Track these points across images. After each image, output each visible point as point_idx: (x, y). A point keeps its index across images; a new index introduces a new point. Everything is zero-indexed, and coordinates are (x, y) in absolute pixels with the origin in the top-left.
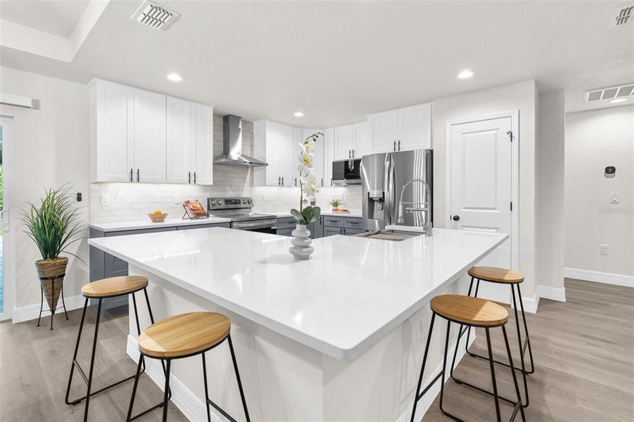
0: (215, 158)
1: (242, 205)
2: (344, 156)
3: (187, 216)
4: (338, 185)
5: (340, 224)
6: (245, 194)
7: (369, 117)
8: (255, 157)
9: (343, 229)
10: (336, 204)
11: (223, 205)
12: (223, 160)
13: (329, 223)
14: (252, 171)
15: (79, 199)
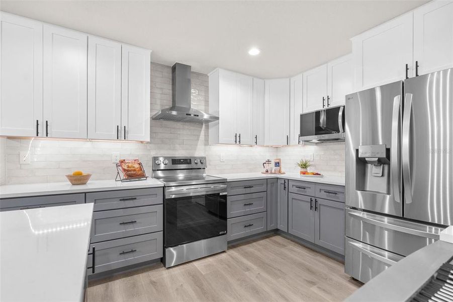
1: (193, 165)
2: (315, 105)
4: (307, 142)
5: (309, 192)
6: (199, 153)
8: (210, 112)
9: (313, 199)
10: (304, 166)
11: (170, 165)
13: (295, 190)
14: (207, 127)
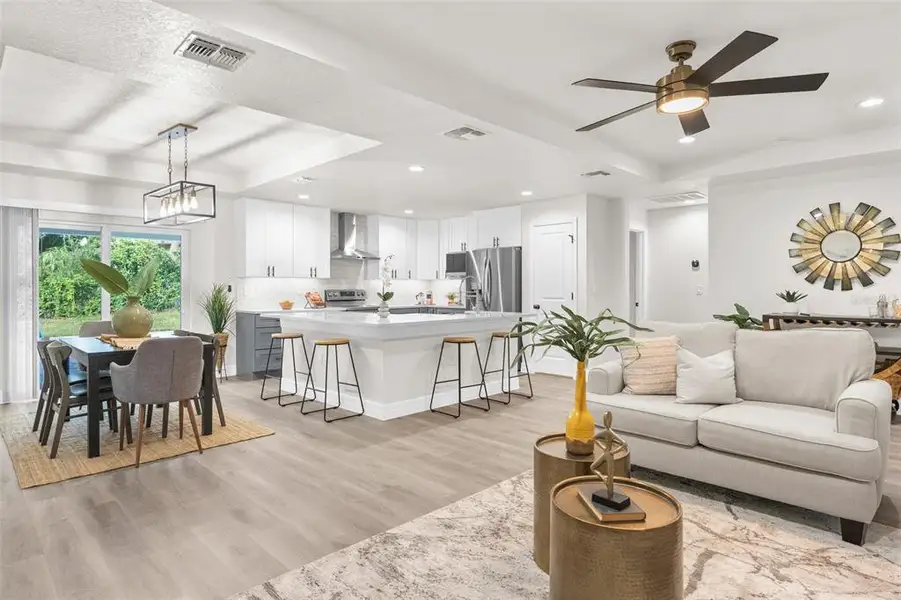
0: (332, 253)
1: (356, 297)
2: (457, 250)
3: (308, 306)
4: (452, 277)
6: (360, 286)
7: (475, 212)
8: (369, 251)
10: (451, 297)
11: (339, 297)
12: (340, 256)
14: (366, 265)
15: (230, 290)
